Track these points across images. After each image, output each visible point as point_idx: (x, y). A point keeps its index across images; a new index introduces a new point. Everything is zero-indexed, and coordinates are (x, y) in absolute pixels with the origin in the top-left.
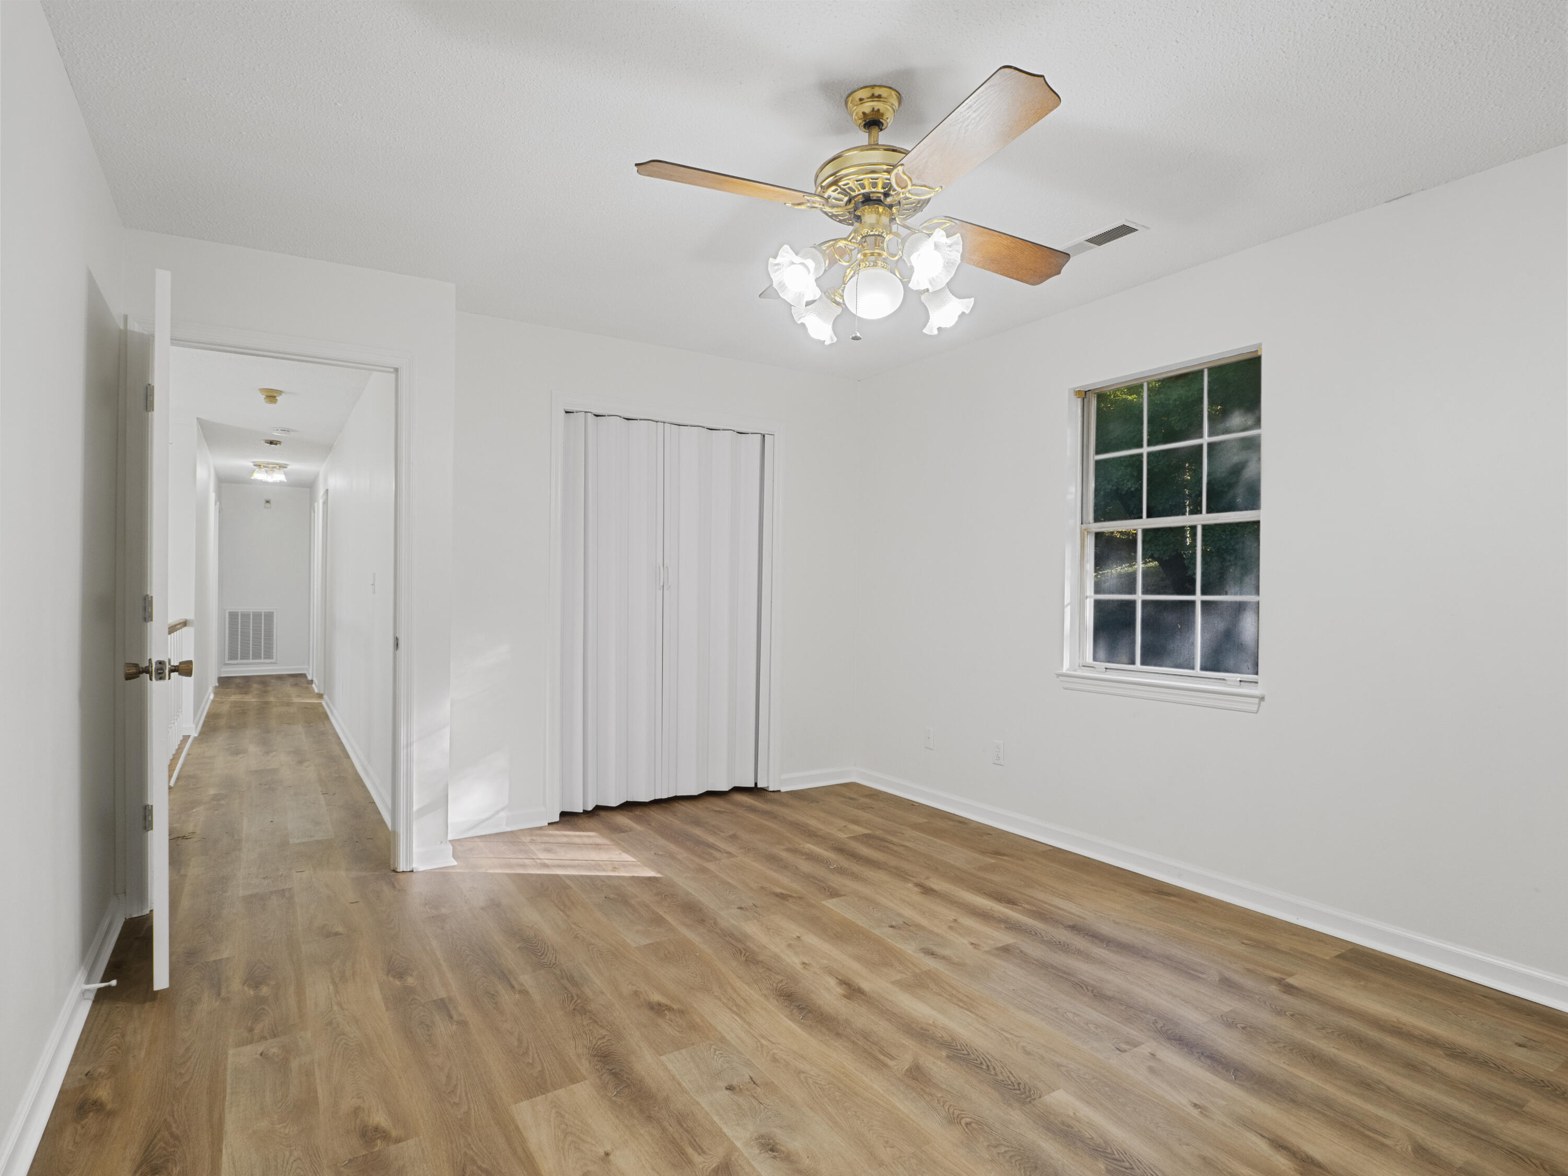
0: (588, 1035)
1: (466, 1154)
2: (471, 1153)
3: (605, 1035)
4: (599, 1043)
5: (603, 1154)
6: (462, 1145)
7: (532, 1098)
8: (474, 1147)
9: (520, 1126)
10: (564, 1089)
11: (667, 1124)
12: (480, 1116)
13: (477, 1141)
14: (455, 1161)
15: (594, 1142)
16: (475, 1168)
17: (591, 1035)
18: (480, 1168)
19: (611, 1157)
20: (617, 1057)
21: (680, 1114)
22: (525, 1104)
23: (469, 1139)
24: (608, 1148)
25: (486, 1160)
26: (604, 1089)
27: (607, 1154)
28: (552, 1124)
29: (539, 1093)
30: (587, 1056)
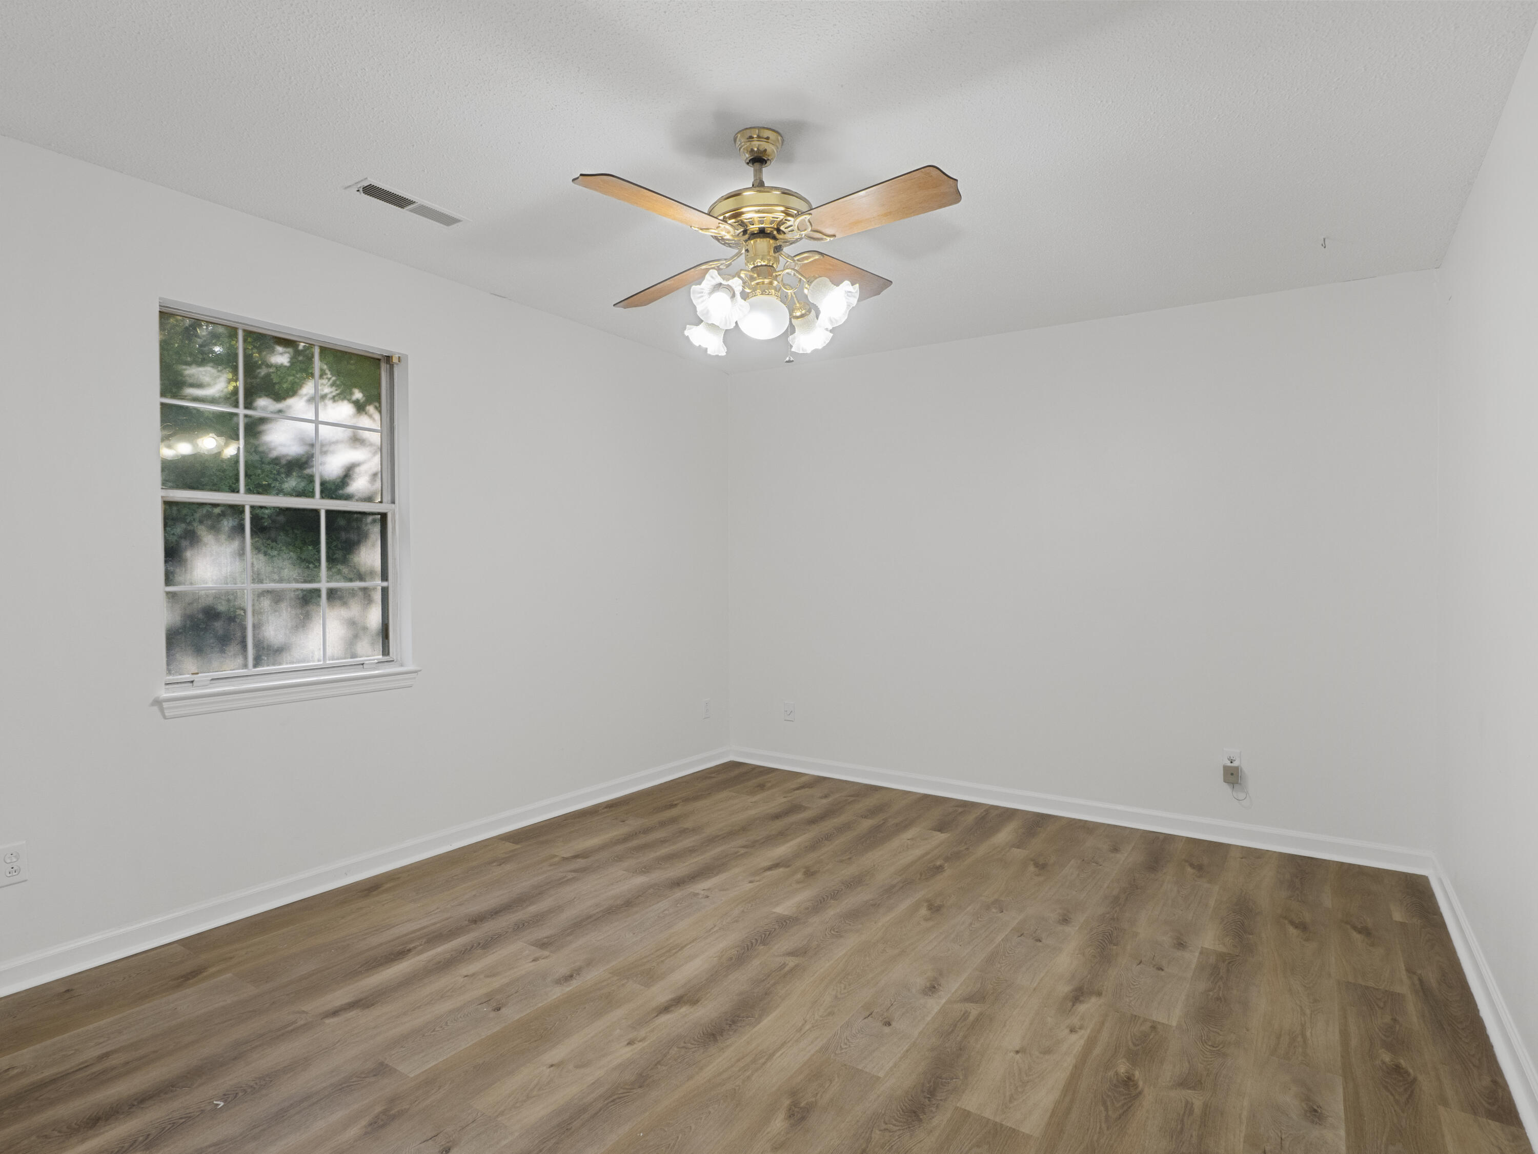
0: (893, 1144)
1: (1108, 1129)
2: (1104, 1126)
3: (880, 1130)
4: (898, 1128)
5: (1020, 1054)
6: (1105, 1138)
7: (1014, 1129)
8: (1098, 1128)
9: (1048, 1114)
10: (983, 1115)
11: (959, 1038)
12: (1070, 1150)
13: (1092, 1130)
14: (1121, 1129)
15: (1015, 1064)
16: (1110, 1113)
17: (891, 1141)
18: (1107, 1110)
19: (1017, 1048)
20: (906, 1104)
21: (942, 1036)
22: (1026, 1129)
23: (1095, 1138)
24: (1012, 1054)
25: (1098, 1112)
26: (956, 1089)
27: (1017, 1052)
28: (1024, 1098)
29: (1003, 1129)
30: (925, 1125)
